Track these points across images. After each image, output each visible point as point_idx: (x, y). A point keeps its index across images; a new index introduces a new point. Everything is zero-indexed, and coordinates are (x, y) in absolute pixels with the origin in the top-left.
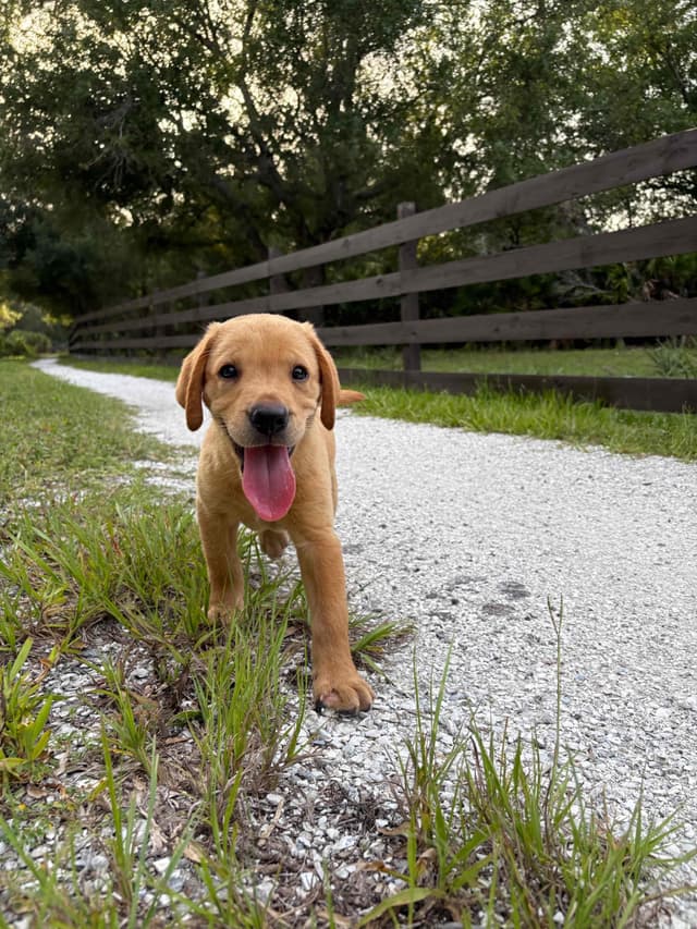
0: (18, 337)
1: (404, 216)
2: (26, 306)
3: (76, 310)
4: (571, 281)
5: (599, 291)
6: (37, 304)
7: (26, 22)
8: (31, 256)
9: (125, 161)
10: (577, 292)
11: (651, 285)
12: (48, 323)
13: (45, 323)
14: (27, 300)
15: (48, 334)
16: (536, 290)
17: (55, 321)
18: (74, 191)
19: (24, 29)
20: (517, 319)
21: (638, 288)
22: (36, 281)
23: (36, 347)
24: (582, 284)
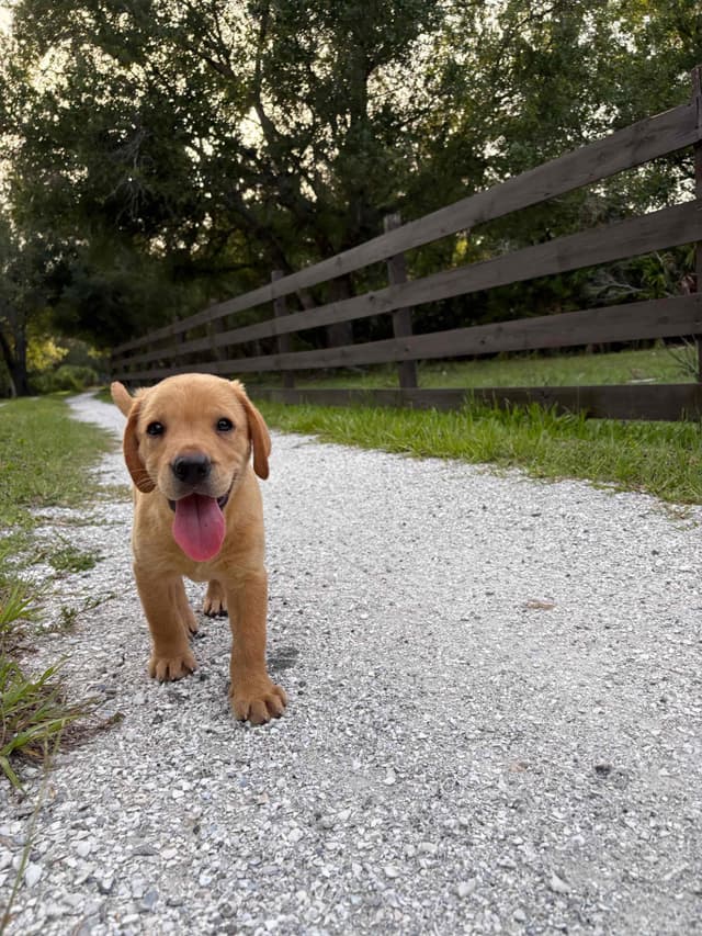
0: (65, 372)
1: (390, 229)
2: (72, 342)
3: (115, 341)
4: (603, 281)
5: (634, 290)
6: (82, 338)
7: (45, 62)
8: (68, 292)
9: (140, 192)
10: (611, 293)
11: (690, 278)
12: (94, 357)
13: (90, 357)
14: (72, 336)
15: (95, 367)
16: (568, 293)
17: (100, 354)
18: (99, 227)
19: (43, 68)
20: (500, 330)
21: (676, 284)
22: (76, 317)
23: (84, 381)
24: (616, 284)
